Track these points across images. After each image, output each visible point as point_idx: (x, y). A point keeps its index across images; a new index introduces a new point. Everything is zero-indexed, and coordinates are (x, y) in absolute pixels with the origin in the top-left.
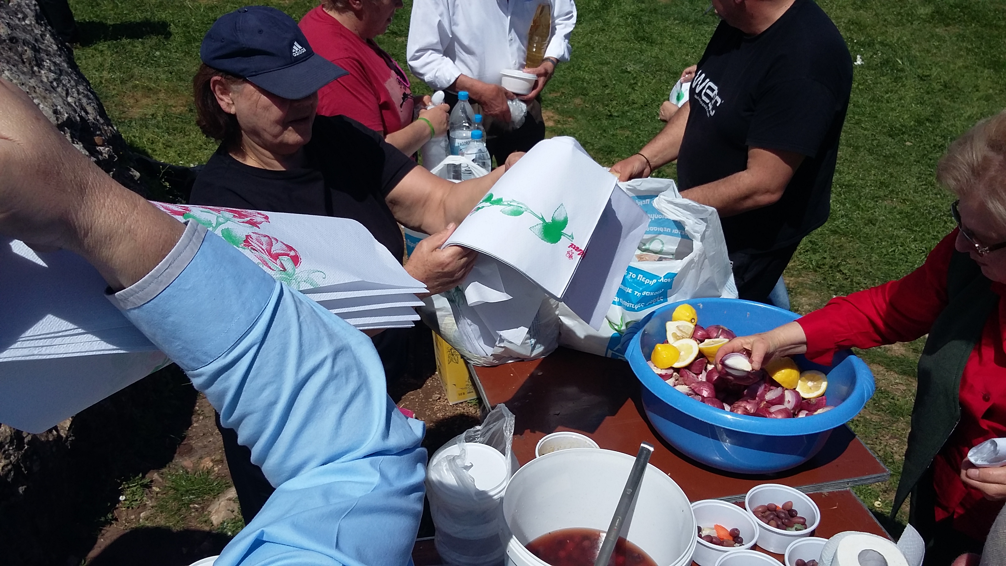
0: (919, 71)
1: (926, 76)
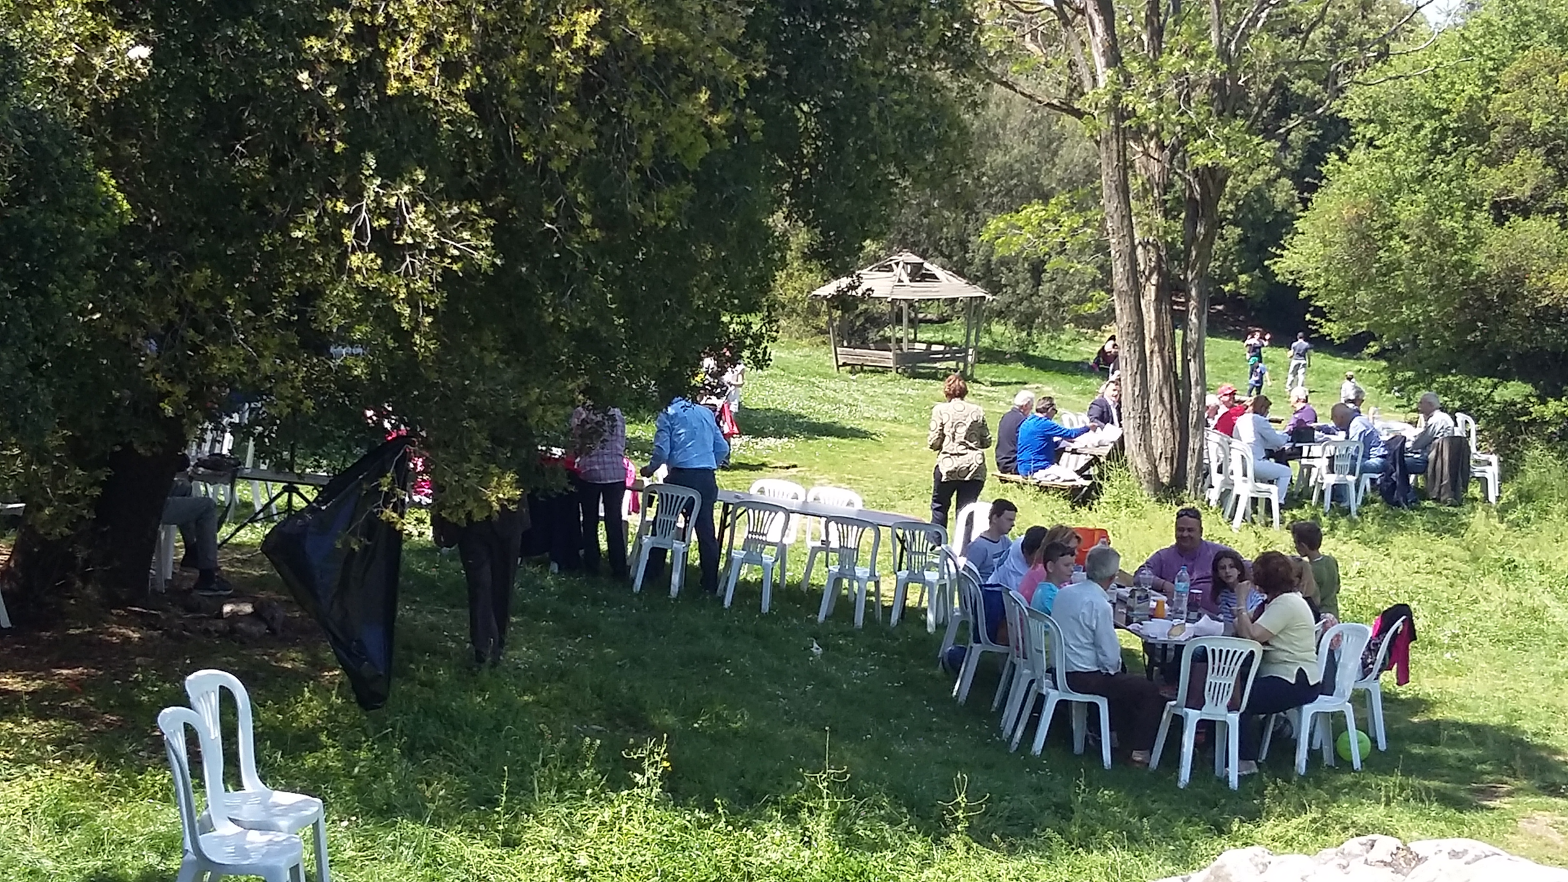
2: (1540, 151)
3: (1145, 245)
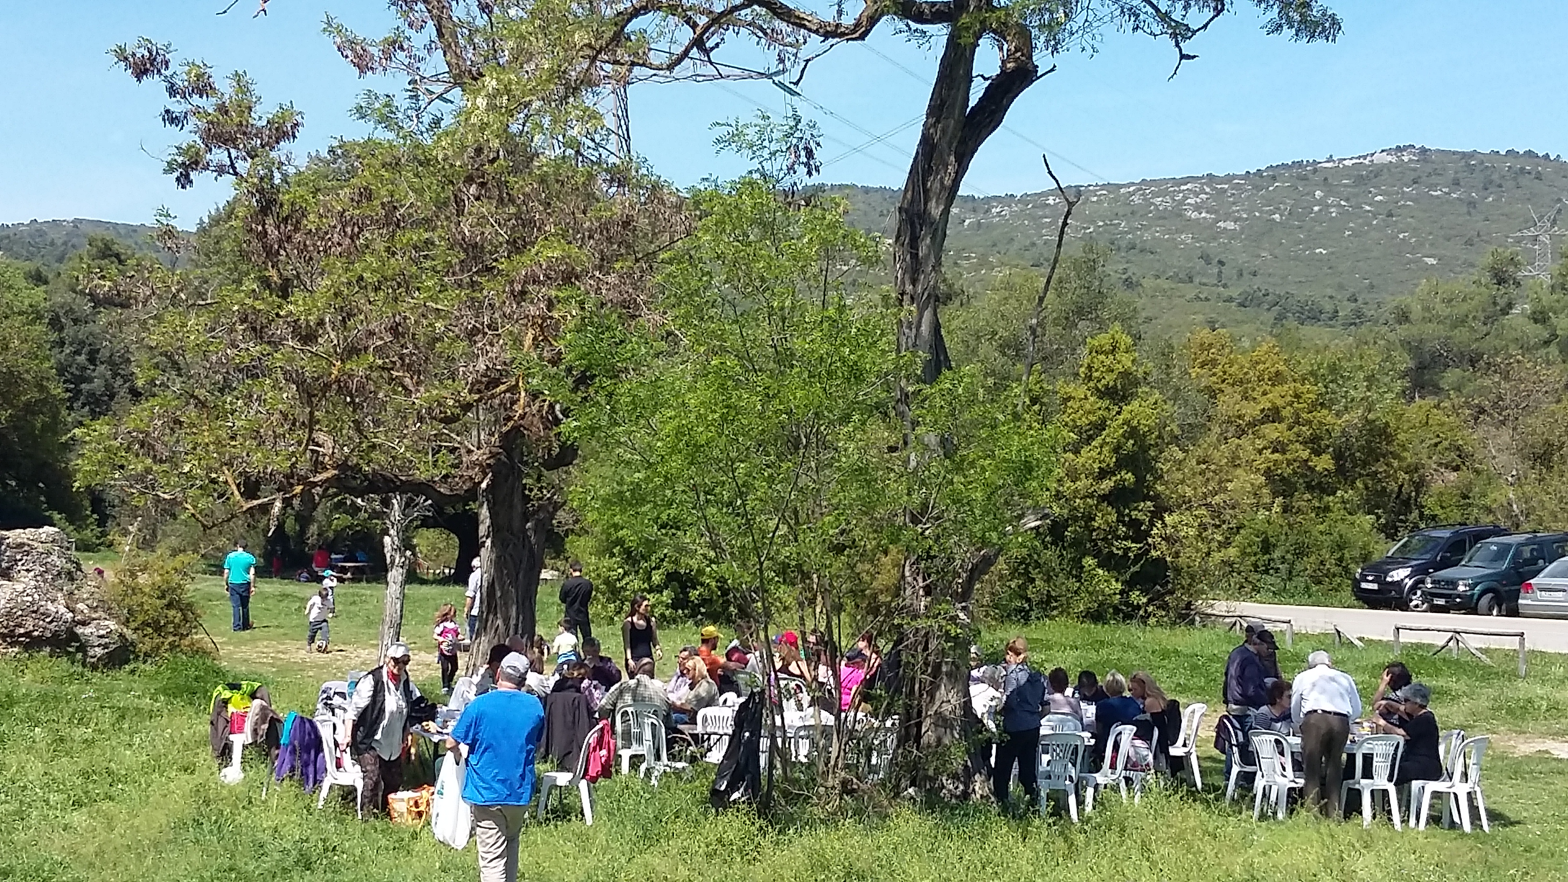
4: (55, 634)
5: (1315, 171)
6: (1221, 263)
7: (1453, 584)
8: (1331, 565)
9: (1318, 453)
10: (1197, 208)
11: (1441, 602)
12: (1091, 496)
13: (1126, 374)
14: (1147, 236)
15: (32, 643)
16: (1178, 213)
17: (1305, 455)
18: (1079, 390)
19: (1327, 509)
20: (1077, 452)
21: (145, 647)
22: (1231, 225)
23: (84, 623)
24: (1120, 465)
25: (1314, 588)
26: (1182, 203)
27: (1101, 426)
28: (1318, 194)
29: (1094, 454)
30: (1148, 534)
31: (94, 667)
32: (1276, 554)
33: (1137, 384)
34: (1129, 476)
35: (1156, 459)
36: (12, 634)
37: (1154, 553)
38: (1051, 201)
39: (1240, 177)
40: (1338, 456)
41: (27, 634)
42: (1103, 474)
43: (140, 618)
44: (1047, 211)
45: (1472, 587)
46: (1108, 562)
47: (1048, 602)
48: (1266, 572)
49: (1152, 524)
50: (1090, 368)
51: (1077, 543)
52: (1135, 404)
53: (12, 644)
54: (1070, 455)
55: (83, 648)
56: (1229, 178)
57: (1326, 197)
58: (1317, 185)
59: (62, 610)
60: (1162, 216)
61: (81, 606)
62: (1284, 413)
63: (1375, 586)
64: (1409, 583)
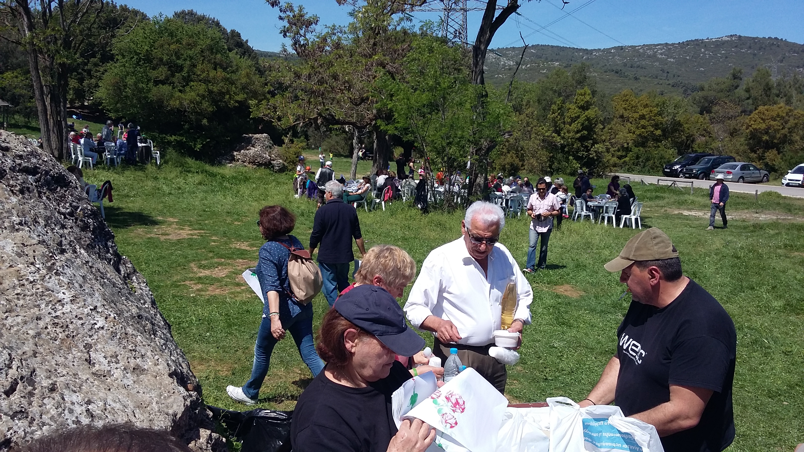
0: (782, 347)
1: (788, 352)
2: (167, 66)
3: (46, 86)
4: (266, 162)
5: (702, 42)
6: (668, 72)
7: (692, 170)
8: (657, 164)
9: (657, 130)
10: (661, 54)
11: (687, 175)
12: (574, 138)
13: (587, 102)
14: (644, 63)
15: (260, 165)
16: (655, 55)
17: (652, 130)
18: (572, 106)
19: (659, 147)
20: (570, 126)
21: (290, 168)
22: (672, 60)
23: (273, 160)
24: (583, 129)
25: (651, 170)
26: (656, 52)
27: (578, 117)
28: (703, 50)
29: (575, 126)
30: (590, 150)
31: (276, 172)
32: (641, 160)
33: (591, 105)
34: (586, 132)
35: (594, 127)
36: (254, 162)
37: (591, 156)
38: (612, 51)
39: (677, 44)
40: (664, 131)
41: (258, 162)
42: (578, 132)
43: (289, 160)
44: (611, 54)
45: (697, 171)
46: (577, 158)
47: (558, 170)
48: (637, 165)
49: (591, 147)
50: (577, 99)
51: (568, 152)
52: (589, 110)
53: (254, 165)
54: (568, 126)
55: (273, 167)
56: (673, 44)
57: (705, 51)
58: (703, 48)
59: (267, 156)
60: (649, 56)
61: (273, 156)
62: (647, 117)
63: (669, 170)
64: (680, 170)
